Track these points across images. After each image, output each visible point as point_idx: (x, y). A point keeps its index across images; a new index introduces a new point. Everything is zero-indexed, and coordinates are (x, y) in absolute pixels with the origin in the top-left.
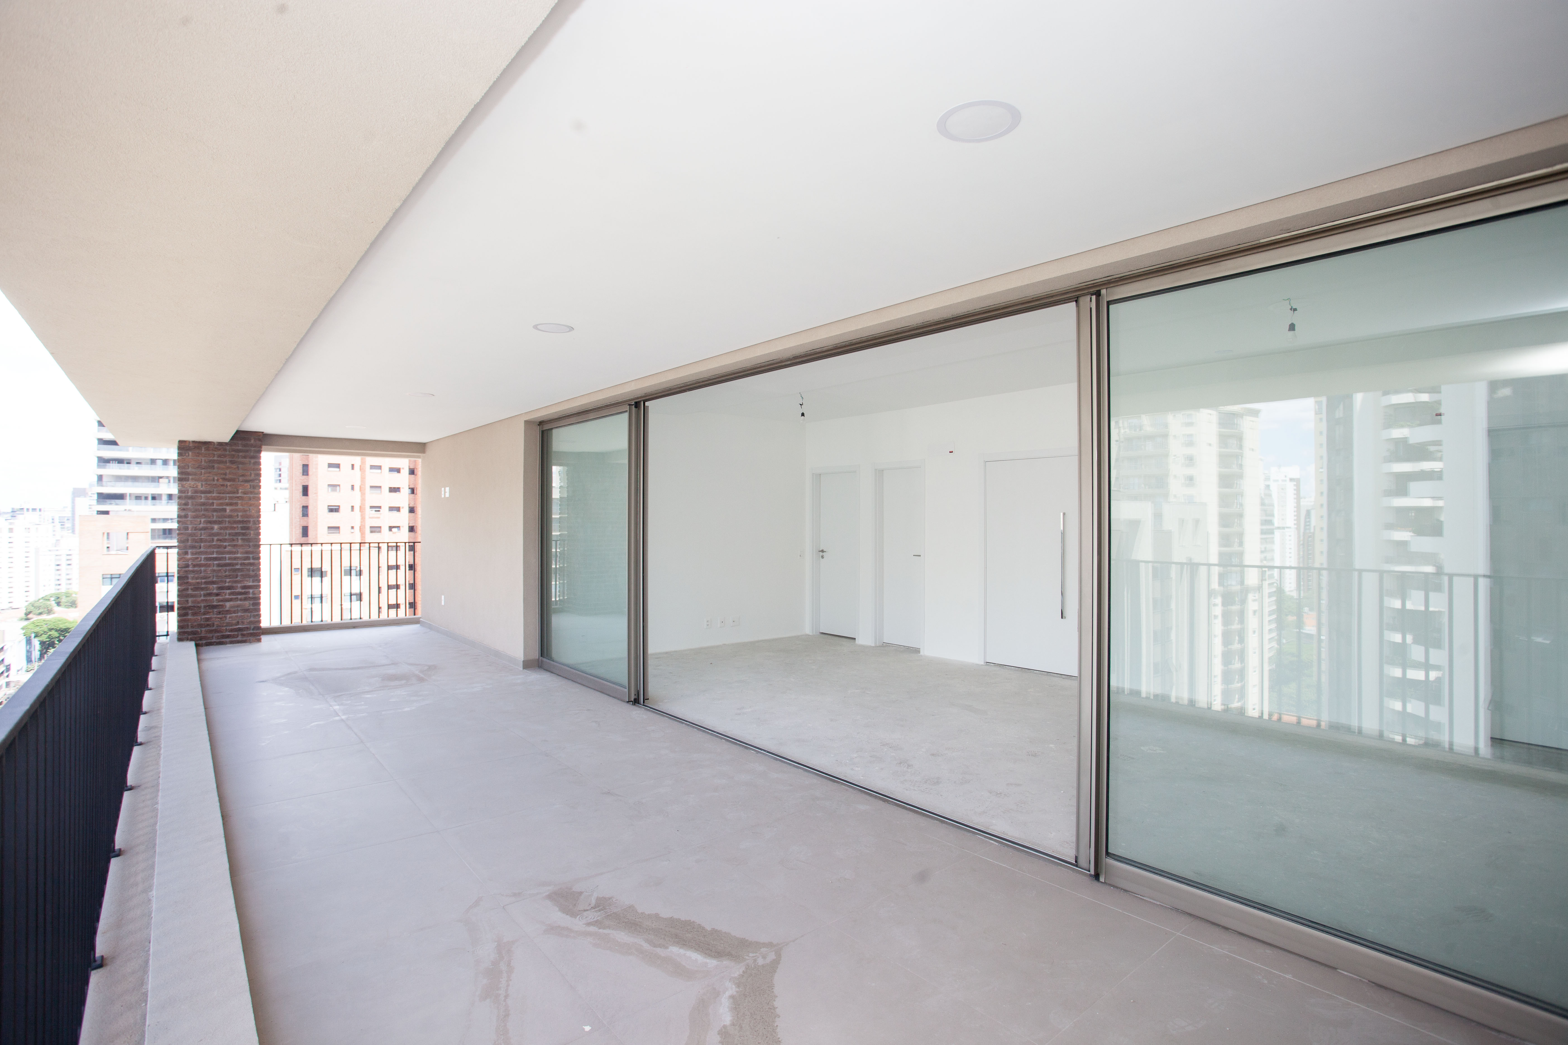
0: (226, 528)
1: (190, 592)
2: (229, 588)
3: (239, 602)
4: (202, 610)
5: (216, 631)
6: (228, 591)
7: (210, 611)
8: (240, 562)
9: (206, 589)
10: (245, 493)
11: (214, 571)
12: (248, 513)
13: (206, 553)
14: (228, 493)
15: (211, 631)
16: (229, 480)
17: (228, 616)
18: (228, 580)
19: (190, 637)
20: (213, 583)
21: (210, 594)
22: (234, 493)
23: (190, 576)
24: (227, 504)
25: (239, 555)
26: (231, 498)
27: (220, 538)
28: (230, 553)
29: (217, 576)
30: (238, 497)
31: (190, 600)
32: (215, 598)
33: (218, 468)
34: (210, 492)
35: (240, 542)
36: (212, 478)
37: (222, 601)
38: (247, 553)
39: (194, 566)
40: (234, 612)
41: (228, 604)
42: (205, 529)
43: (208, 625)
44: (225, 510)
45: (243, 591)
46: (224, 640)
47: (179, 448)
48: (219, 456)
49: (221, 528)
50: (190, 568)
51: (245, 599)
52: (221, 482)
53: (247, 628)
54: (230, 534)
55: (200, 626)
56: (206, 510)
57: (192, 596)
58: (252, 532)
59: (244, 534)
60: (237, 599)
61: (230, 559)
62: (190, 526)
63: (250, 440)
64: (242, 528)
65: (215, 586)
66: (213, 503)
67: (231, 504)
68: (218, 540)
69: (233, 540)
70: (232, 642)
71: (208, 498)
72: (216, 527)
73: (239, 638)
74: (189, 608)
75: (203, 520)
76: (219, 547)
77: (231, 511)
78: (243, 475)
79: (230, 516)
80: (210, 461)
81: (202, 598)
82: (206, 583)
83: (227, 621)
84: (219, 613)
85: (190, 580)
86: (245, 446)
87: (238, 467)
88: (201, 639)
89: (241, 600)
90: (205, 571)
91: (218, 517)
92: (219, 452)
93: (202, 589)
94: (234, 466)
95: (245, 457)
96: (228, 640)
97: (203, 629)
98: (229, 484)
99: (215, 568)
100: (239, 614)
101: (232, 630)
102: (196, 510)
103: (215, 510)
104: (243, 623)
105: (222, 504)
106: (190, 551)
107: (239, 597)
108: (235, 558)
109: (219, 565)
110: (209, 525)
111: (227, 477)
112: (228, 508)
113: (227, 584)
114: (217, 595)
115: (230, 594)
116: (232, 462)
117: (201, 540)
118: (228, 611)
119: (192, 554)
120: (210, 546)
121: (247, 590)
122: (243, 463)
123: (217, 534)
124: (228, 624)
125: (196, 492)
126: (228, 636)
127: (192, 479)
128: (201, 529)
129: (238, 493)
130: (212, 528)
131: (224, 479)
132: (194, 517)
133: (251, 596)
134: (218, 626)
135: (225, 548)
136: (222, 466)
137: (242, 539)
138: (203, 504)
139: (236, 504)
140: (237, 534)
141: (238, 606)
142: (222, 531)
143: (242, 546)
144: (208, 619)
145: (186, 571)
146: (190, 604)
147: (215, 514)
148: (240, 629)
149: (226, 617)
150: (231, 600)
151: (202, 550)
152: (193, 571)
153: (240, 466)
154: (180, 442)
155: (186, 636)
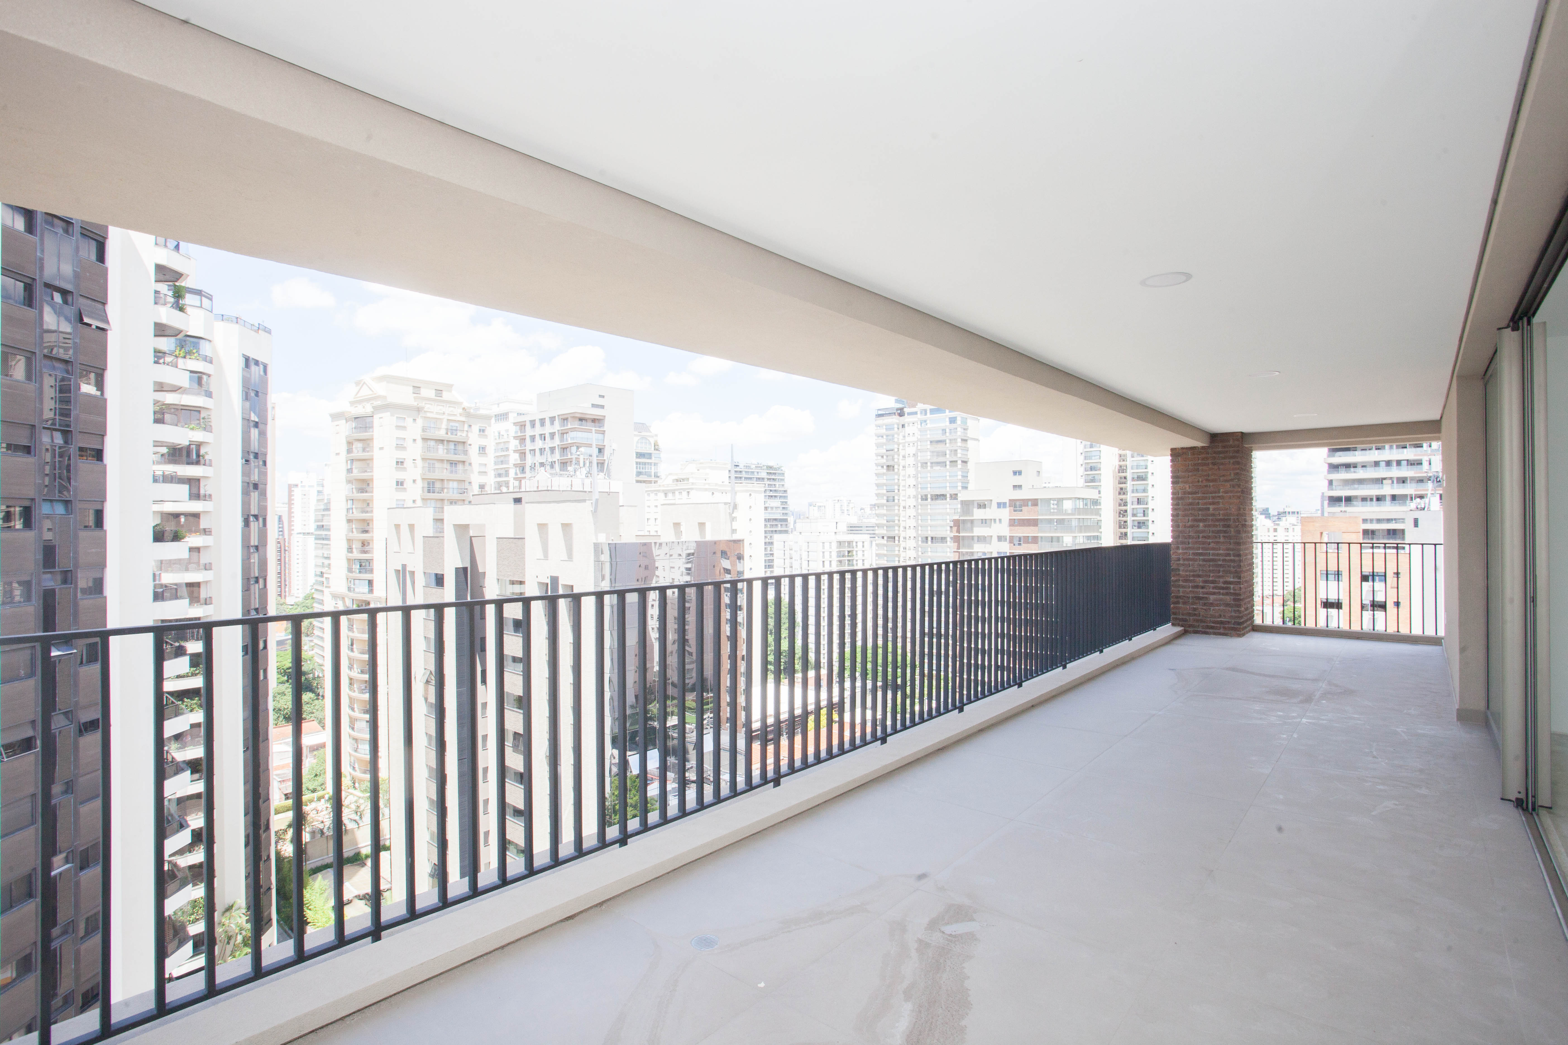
0: (1209, 526)
1: (1181, 583)
2: (1213, 582)
3: (1221, 596)
4: (1191, 601)
5: (1202, 621)
6: (1212, 585)
7: (1197, 601)
8: (1222, 558)
9: (1194, 581)
10: (1226, 492)
11: (1200, 565)
12: (1228, 511)
13: (1193, 548)
14: (1211, 493)
15: (1197, 621)
16: (1213, 481)
17: (1212, 608)
18: (1212, 575)
19: (1181, 623)
20: (1199, 576)
21: (1197, 587)
22: (1215, 492)
23: (1181, 568)
24: (1210, 504)
25: (1221, 552)
26: (1213, 498)
27: (1205, 535)
28: (1213, 549)
29: (1203, 570)
30: (1219, 497)
31: (1181, 590)
32: (1201, 590)
33: (1202, 470)
34: (1195, 493)
35: (1222, 540)
36: (1197, 480)
37: (1207, 593)
38: (1228, 549)
39: (1184, 560)
40: (1217, 605)
41: (1212, 597)
42: (1192, 526)
43: (1195, 615)
44: (1208, 509)
45: (1225, 586)
46: (1208, 630)
47: (1171, 455)
48: (1203, 459)
49: (1205, 526)
50: (1181, 562)
51: (1227, 594)
52: (1205, 483)
53: (1229, 622)
54: (1213, 532)
55: (1189, 615)
56: (1193, 509)
57: (1183, 587)
58: (1232, 530)
59: (1225, 532)
60: (1219, 593)
61: (1213, 554)
62: (1181, 524)
63: (1229, 441)
64: (1224, 526)
65: (1201, 579)
66: (1198, 503)
67: (1213, 503)
68: (1203, 537)
69: (1216, 537)
70: (1215, 634)
71: (1194, 499)
72: (1201, 524)
73: (1222, 631)
74: (1180, 597)
75: (1190, 518)
76: (1204, 543)
77: (1214, 509)
78: (1224, 476)
79: (1213, 515)
80: (1195, 465)
81: (1190, 589)
82: (1193, 576)
83: (1211, 613)
84: (1205, 604)
85: (1181, 573)
86: (1224, 447)
87: (1219, 469)
88: (1190, 626)
89: (1223, 594)
90: (1192, 565)
91: (1203, 515)
92: (1203, 456)
93: (1191, 581)
94: (1216, 467)
95: (1225, 458)
96: (1211, 631)
97: (1191, 618)
98: (1211, 484)
99: (1201, 563)
100: (1222, 608)
101: (1214, 622)
102: (1185, 510)
103: (1200, 510)
104: (1224, 616)
105: (1206, 504)
106: (1180, 546)
107: (1222, 591)
108: (1218, 555)
109: (1204, 560)
110: (1196, 523)
111: (1210, 478)
112: (1211, 507)
113: (1211, 579)
114: (1203, 587)
115: (1214, 588)
116: (1214, 464)
117: (1189, 537)
118: (1212, 603)
119: (1183, 549)
120: (1196, 543)
121: (1229, 586)
122: (1222, 464)
123: (1203, 531)
124: (1212, 616)
125: (1185, 493)
126: (1212, 628)
127: (1182, 482)
128: (1188, 527)
129: (1219, 492)
130: (1198, 526)
131: (1207, 480)
132: (1184, 516)
133: (1232, 591)
134: (1203, 616)
135: (1209, 544)
136: (1204, 468)
137: (1224, 536)
138: (1191, 504)
139: (1218, 503)
140: (1219, 532)
141: (1221, 600)
142: (1206, 529)
143: (1223, 543)
144: (1195, 609)
145: (1178, 564)
146: (1181, 594)
147: (1200, 513)
148: (1222, 622)
149: (1210, 609)
150: (1214, 594)
151: (1190, 545)
152: (1183, 565)
153: (1221, 467)
154: (1172, 450)
155: (1178, 622)
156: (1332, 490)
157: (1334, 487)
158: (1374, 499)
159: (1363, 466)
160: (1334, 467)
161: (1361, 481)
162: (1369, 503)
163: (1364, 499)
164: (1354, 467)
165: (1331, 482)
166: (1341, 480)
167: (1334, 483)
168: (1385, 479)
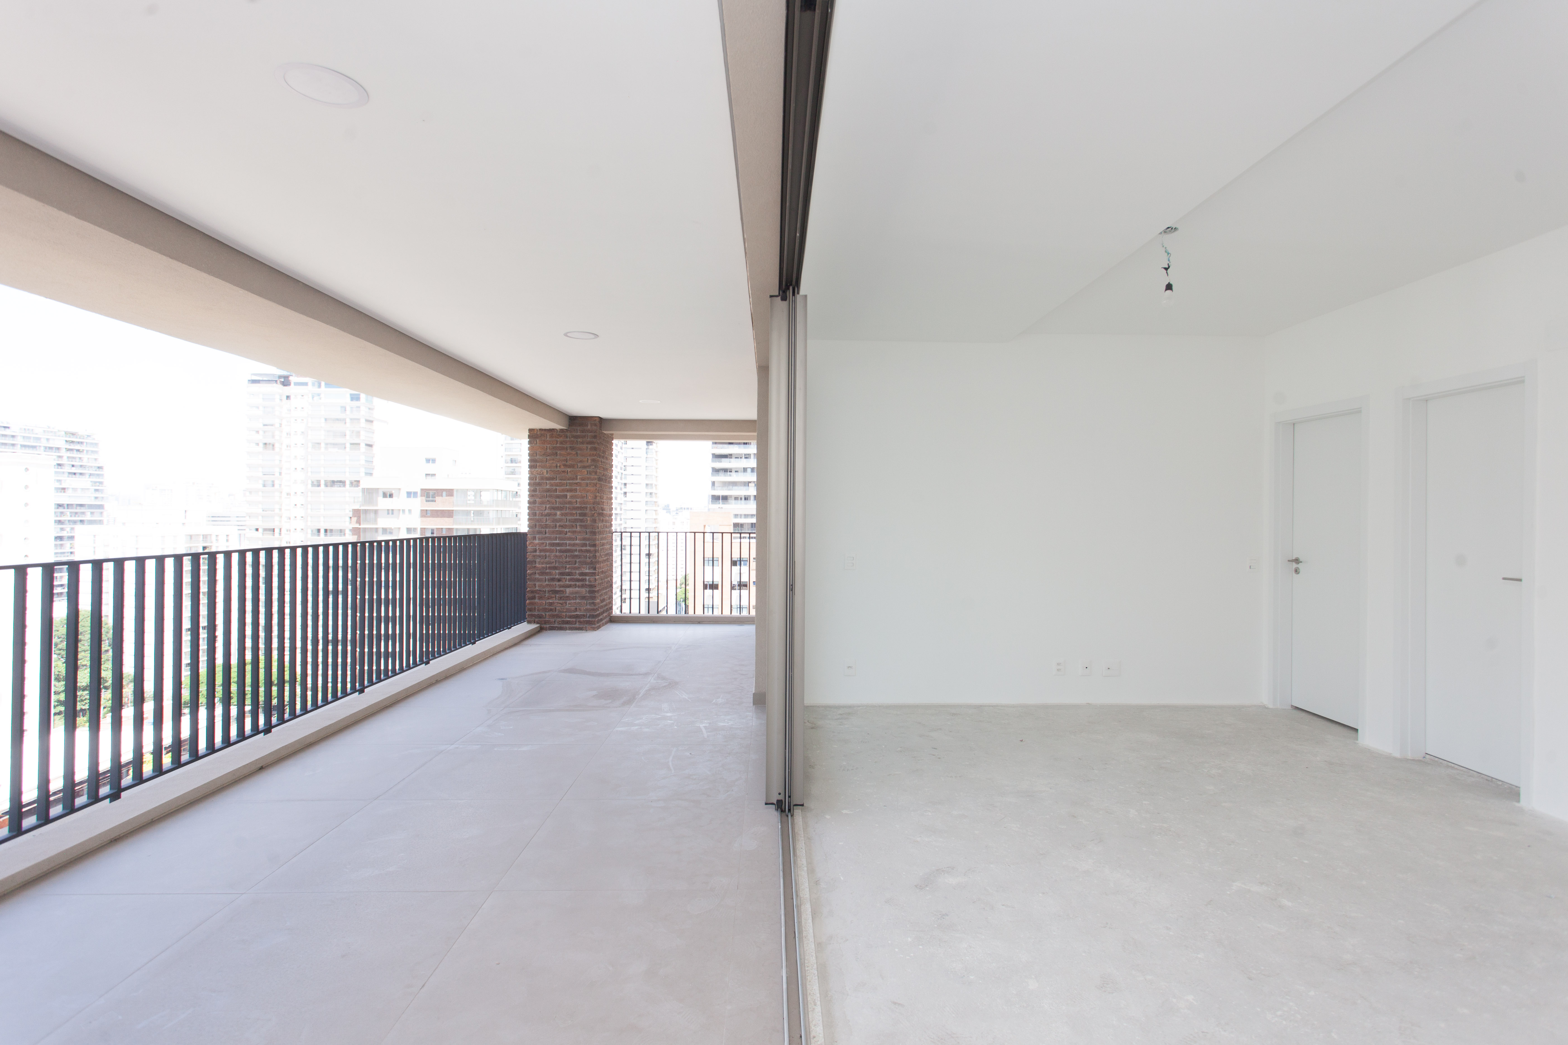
0: (566, 514)
1: (537, 576)
2: (569, 574)
3: (577, 589)
4: (547, 595)
5: (558, 616)
6: (568, 577)
7: (553, 596)
8: (578, 548)
9: (550, 574)
10: (582, 479)
11: (556, 556)
12: (585, 499)
13: (550, 538)
14: (569, 480)
15: (553, 616)
16: (570, 466)
17: (568, 602)
18: (568, 566)
19: (536, 620)
20: (555, 568)
21: (553, 580)
22: (573, 479)
23: (538, 560)
24: (568, 491)
25: (577, 542)
26: (571, 484)
27: (562, 524)
28: (570, 539)
29: (559, 562)
30: (576, 484)
31: (537, 583)
32: (557, 583)
33: (560, 455)
34: (553, 479)
35: (578, 529)
36: (555, 465)
37: (563, 586)
38: (584, 539)
39: (541, 551)
40: (573, 599)
41: (568, 590)
42: (549, 515)
43: (551, 610)
44: (566, 496)
45: (581, 577)
46: (564, 626)
47: (529, 437)
48: (561, 443)
49: (562, 515)
50: (538, 553)
51: (582, 586)
52: (563, 468)
53: (584, 615)
54: (570, 520)
55: (545, 610)
56: (551, 496)
57: (539, 580)
58: (589, 519)
59: (582, 521)
60: (575, 586)
61: (570, 545)
62: (537, 512)
63: (587, 426)
64: (581, 515)
65: (557, 571)
66: (556, 489)
67: (571, 491)
68: (560, 526)
69: (573, 526)
70: (571, 629)
71: (552, 485)
72: (558, 513)
73: (577, 625)
74: (536, 592)
75: (548, 506)
76: (561, 533)
77: (571, 497)
78: (581, 461)
79: (570, 503)
80: (554, 448)
81: (547, 583)
82: (550, 568)
83: (567, 607)
84: (561, 598)
85: (537, 565)
86: (583, 431)
87: (577, 453)
88: (546, 622)
89: (579, 587)
90: (549, 556)
91: (560, 503)
92: (561, 439)
93: (547, 574)
94: (574, 452)
95: (582, 443)
96: (567, 626)
97: (547, 614)
98: (569, 470)
99: (558, 554)
100: (578, 601)
101: (571, 617)
102: (542, 497)
103: (558, 497)
104: (580, 609)
105: (563, 491)
106: (537, 536)
107: (577, 583)
108: (574, 545)
109: (560, 551)
110: (553, 511)
111: (568, 463)
112: (569, 494)
113: (567, 570)
114: (559, 580)
115: (570, 580)
116: (572, 448)
117: (546, 526)
118: (568, 597)
119: (539, 539)
120: (553, 532)
121: (584, 577)
122: (580, 449)
123: (560, 520)
124: (569, 610)
125: (542, 478)
126: (568, 622)
127: (539, 466)
128: (546, 515)
129: (577, 479)
130: (555, 514)
131: (565, 466)
132: (542, 503)
133: (587, 583)
134: (559, 611)
135: (566, 534)
136: (563, 452)
137: (580, 525)
138: (548, 490)
139: (576, 490)
140: (576, 520)
141: (577, 593)
142: (563, 517)
143: (580, 532)
144: (551, 604)
145: (534, 556)
146: (537, 588)
147: (557, 500)
148: (577, 616)
149: (566, 603)
150: (570, 586)
151: (547, 535)
152: (540, 556)
153: (579, 452)
154: (530, 430)
155: (533, 619)
156: (714, 489)
157: (716, 487)
158: (743, 499)
159: (736, 471)
160: (716, 471)
161: (734, 484)
162: (739, 501)
163: (736, 498)
164: (730, 472)
165: (713, 483)
166: (721, 482)
167: (716, 484)
168: (750, 482)
